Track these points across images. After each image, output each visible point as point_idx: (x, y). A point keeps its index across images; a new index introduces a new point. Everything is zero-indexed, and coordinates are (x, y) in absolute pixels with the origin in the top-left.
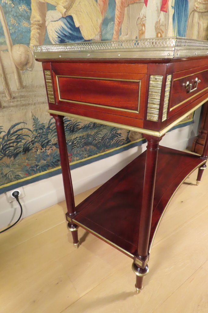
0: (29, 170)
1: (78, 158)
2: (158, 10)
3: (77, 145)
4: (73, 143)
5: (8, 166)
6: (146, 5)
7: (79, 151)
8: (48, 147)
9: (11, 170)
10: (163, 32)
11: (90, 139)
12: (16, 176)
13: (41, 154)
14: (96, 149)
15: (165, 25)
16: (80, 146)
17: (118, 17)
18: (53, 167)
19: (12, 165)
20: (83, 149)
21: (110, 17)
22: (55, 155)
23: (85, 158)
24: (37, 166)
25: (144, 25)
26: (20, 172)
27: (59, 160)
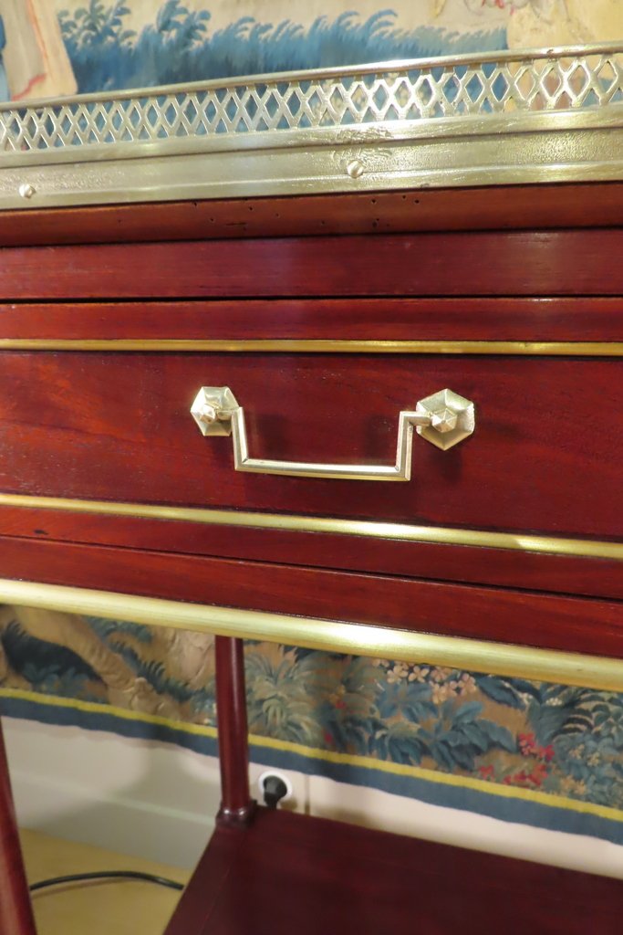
0: (342, 728)
1: (582, 789)
3: (597, 724)
4: (572, 703)
5: (271, 675)
7: (600, 758)
8: (442, 672)
9: (280, 694)
12: (290, 723)
13: (404, 688)
16: (611, 736)
18: (445, 764)
19: (285, 676)
22: (466, 721)
24: (377, 726)
26: (308, 719)
27: (478, 751)
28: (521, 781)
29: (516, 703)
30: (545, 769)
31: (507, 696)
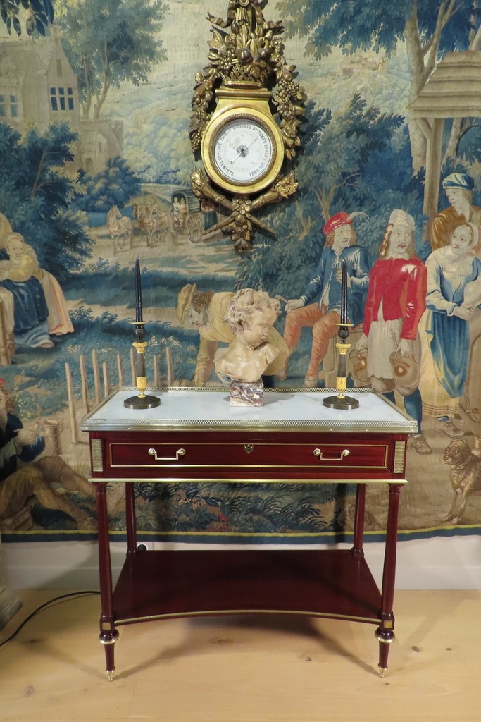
0: (164, 523)
1: (237, 529)
2: (394, 338)
3: (239, 508)
4: (232, 503)
5: (140, 508)
6: (367, 334)
7: (241, 518)
8: (195, 499)
9: (144, 514)
10: (408, 366)
11: (260, 504)
12: (147, 524)
13: (184, 506)
14: (270, 524)
15: (413, 356)
16: (243, 511)
17: (317, 350)
18: (198, 529)
19: (145, 508)
20: (248, 517)
21: (301, 349)
22: (203, 514)
23: (250, 532)
24: (176, 520)
25: (364, 359)
26: (153, 522)
27: (207, 523)
28: (220, 530)
29: (216, 505)
30: (227, 525)
31: (214, 504)
